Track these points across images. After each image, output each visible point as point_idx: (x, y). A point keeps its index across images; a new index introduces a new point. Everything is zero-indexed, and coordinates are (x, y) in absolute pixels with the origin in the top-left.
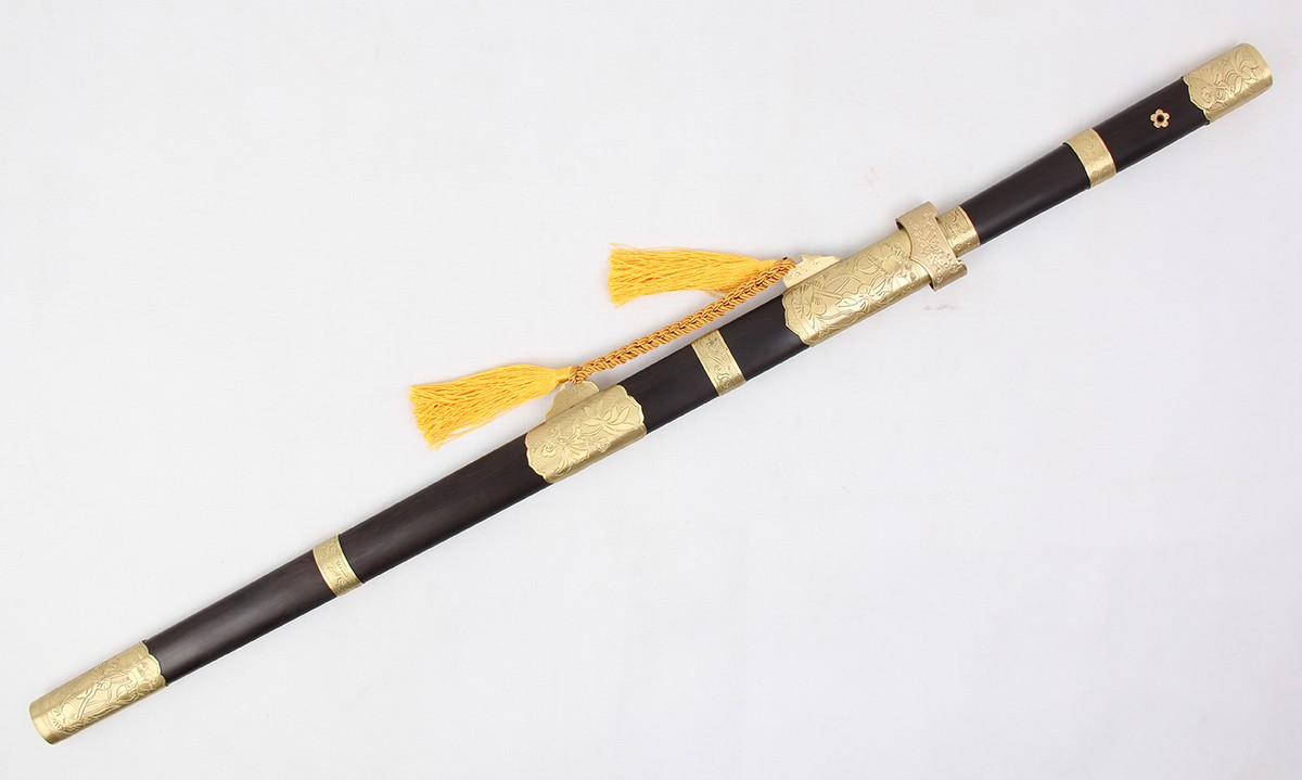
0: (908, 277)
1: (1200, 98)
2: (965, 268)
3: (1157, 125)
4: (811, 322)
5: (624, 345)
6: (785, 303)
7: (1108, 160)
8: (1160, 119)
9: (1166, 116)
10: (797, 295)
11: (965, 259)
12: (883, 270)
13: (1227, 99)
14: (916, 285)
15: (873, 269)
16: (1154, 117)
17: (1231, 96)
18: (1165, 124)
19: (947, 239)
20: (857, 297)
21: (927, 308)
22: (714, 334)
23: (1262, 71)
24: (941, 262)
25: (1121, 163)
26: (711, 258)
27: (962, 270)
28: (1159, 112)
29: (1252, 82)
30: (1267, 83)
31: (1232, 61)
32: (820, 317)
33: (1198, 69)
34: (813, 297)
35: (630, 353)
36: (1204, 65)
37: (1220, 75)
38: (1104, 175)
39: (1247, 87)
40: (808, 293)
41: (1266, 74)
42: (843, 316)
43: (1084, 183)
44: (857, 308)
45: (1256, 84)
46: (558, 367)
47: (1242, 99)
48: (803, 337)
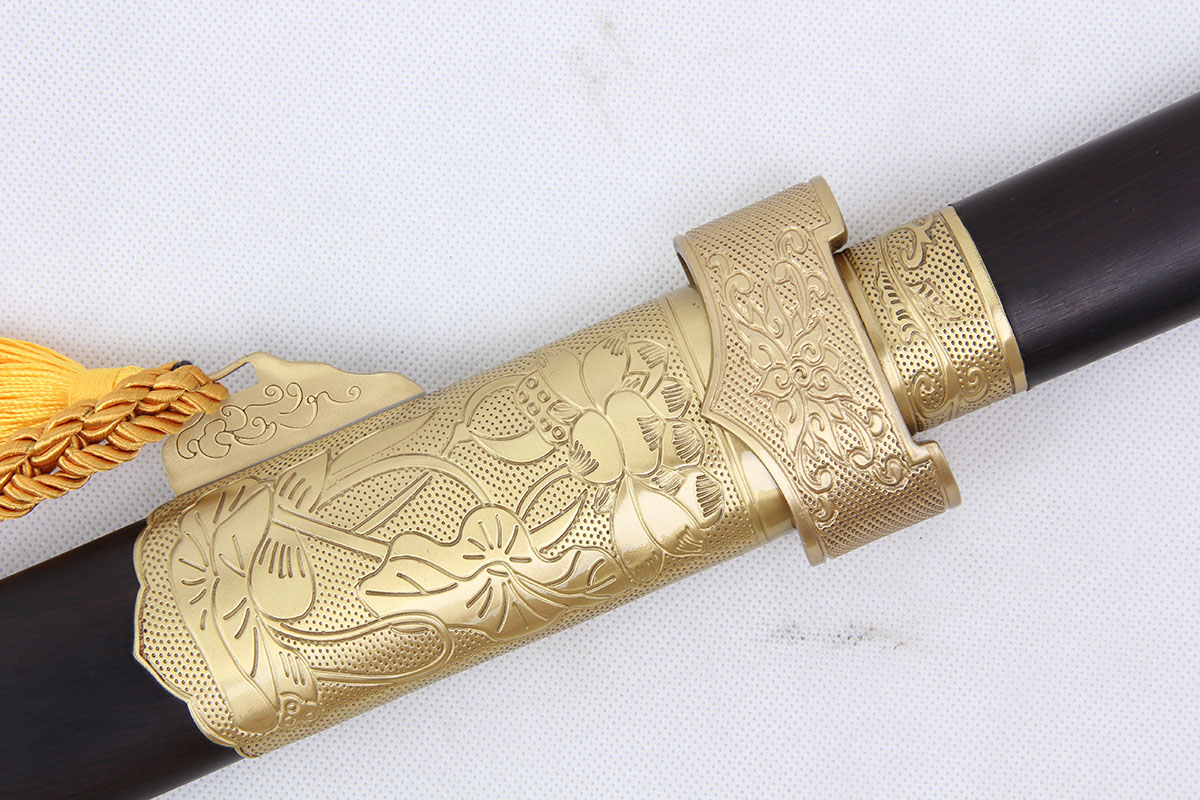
0: (688, 493)
2: (948, 478)
4: (244, 651)
6: (145, 558)
10: (196, 528)
11: (952, 441)
12: (579, 452)
14: (728, 534)
15: (534, 445)
19: (877, 349)
20: (453, 561)
21: (791, 633)
24: (833, 439)
32: (289, 633)
34: (264, 542)
40: (244, 528)
44: (448, 606)
48: (205, 716)
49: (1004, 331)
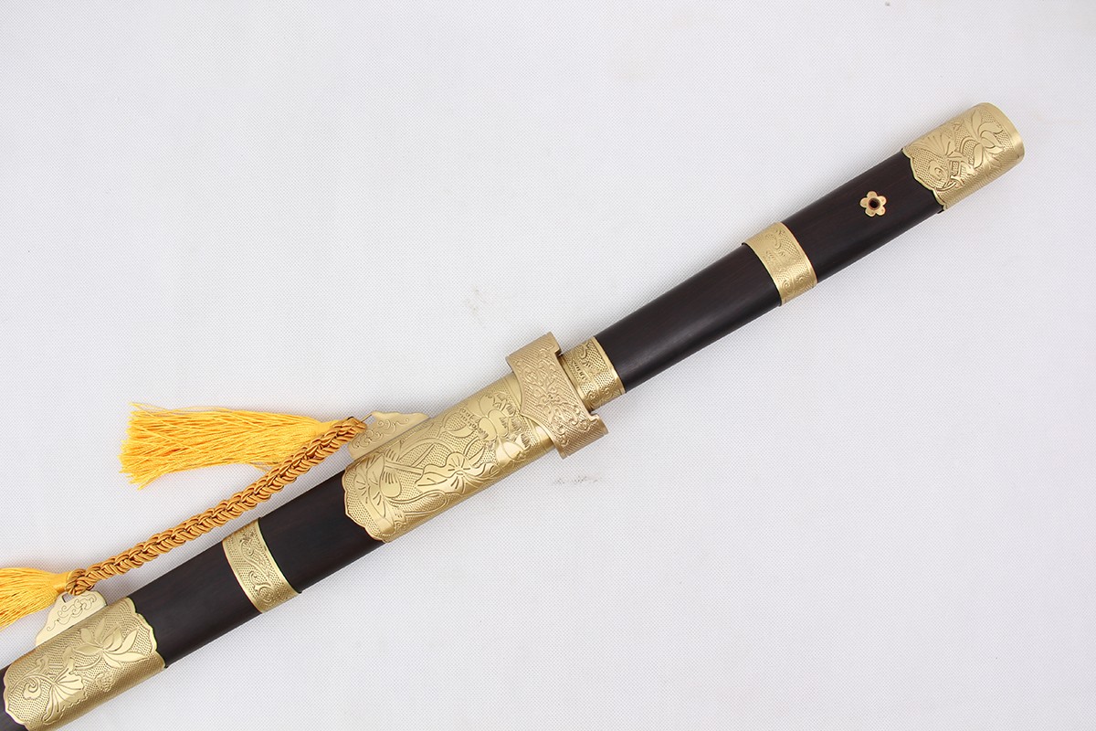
0: (519, 440)
1: (927, 174)
2: (603, 425)
3: (870, 212)
4: (381, 509)
5: (140, 541)
6: (346, 483)
7: (805, 266)
8: (874, 204)
9: (882, 200)
10: (361, 470)
11: (603, 413)
12: (481, 431)
13: (964, 177)
14: (534, 453)
15: (466, 431)
16: (864, 203)
17: (971, 171)
18: (881, 211)
19: (575, 387)
20: (445, 472)
21: (559, 482)
22: (251, 528)
23: (1009, 136)
24: (564, 418)
25: (823, 269)
26: (257, 420)
27: (598, 430)
28: (872, 195)
29: (997, 150)
30: (1016, 155)
31: (968, 125)
32: (395, 501)
33: (922, 138)
34: (383, 473)
35: (146, 552)
36: (930, 133)
37: (953, 143)
38: (800, 286)
39: (991, 159)
40: (376, 469)
41: (1015, 141)
42: (426, 500)
43: (772, 299)
44: (446, 488)
45: (1002, 154)
46: (57, 571)
47: (985, 176)
48: (372, 531)
49: (616, 376)
